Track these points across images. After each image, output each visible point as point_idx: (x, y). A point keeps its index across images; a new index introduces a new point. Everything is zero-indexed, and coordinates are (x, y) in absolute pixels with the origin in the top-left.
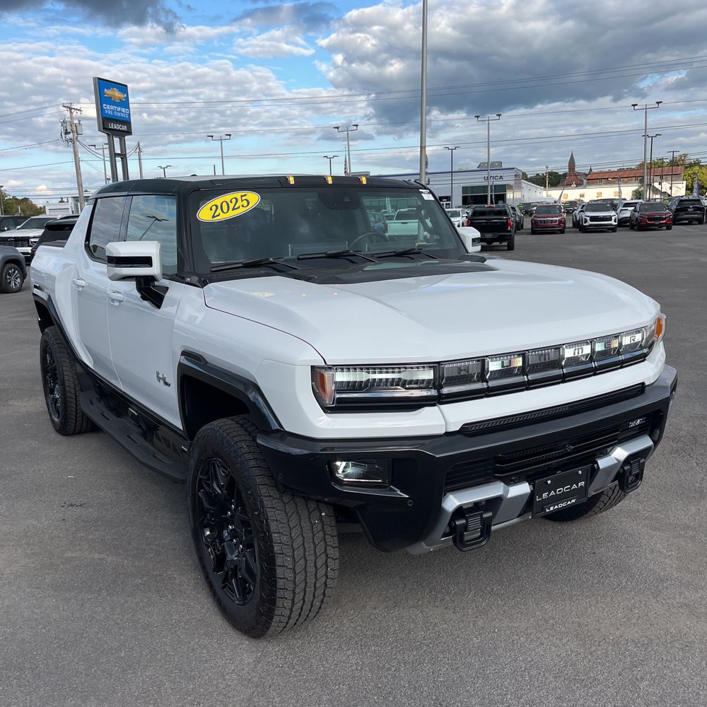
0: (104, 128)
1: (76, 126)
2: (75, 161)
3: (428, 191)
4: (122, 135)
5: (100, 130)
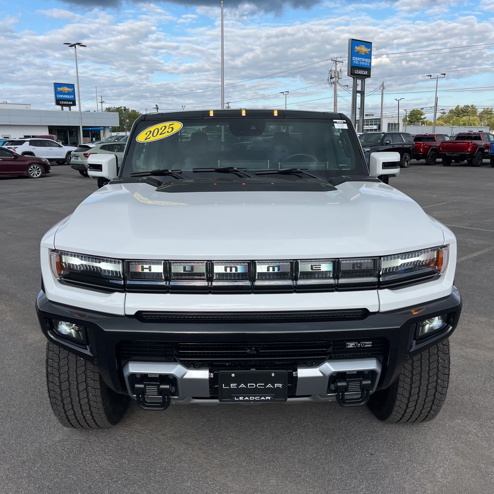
0: (351, 74)
1: (338, 73)
2: (335, 97)
3: (345, 121)
4: (363, 77)
5: (348, 75)
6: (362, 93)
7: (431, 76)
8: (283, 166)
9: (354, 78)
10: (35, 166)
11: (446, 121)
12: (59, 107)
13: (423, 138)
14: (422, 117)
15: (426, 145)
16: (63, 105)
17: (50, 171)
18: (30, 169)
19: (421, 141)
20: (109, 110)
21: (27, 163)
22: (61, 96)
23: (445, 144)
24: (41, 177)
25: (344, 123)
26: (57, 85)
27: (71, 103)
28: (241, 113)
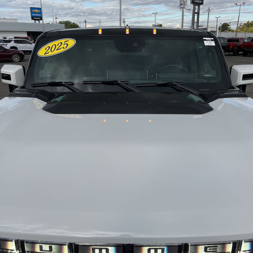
0: (193, 2)
2: (182, 16)
3: (213, 39)
4: (199, 4)
5: (191, 3)
6: (198, 13)
7: (237, 4)
8: (160, 76)
9: (194, 5)
10: (16, 55)
11: (242, 30)
12: (34, 21)
13: (232, 40)
14: (229, 27)
15: (234, 44)
16: (35, 20)
17: (24, 58)
18: (13, 57)
19: (231, 42)
20: (61, 22)
21: (11, 53)
22: (34, 15)
23: (245, 44)
24: (20, 61)
25: (212, 40)
26: (32, 9)
27: (40, 18)
28: (125, 32)
